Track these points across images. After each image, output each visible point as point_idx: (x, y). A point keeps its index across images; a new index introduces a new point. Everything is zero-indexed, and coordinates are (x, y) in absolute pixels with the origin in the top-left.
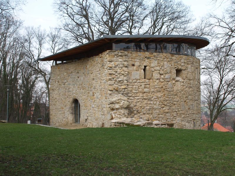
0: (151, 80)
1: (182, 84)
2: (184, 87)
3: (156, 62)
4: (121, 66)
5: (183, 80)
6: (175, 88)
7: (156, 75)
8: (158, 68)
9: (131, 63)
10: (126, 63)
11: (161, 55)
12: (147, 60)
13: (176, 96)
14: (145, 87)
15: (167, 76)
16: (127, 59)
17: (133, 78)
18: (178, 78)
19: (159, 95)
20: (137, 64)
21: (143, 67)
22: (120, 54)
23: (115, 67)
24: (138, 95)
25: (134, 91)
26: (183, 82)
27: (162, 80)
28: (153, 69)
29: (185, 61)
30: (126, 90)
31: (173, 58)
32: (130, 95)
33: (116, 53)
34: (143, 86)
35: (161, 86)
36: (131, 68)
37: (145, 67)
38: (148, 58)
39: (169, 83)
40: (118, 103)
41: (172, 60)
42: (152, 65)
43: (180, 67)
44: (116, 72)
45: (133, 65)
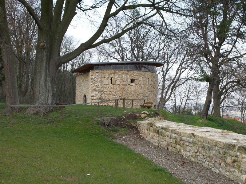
0: (115, 85)
1: (135, 87)
2: (137, 89)
3: (118, 75)
4: (97, 77)
5: (136, 85)
6: (130, 90)
7: (118, 82)
8: (119, 79)
9: (103, 76)
10: (100, 76)
11: (121, 72)
12: (112, 75)
13: (130, 94)
14: (111, 89)
15: (124, 83)
16: (101, 74)
17: (104, 84)
18: (132, 84)
19: (119, 93)
20: (107, 76)
21: (110, 78)
22: (97, 72)
23: (94, 78)
24: (107, 92)
25: (105, 91)
26: (136, 86)
27: (121, 85)
28: (116, 79)
29: (137, 75)
30: (100, 90)
31: (129, 73)
32: (102, 92)
33: (95, 71)
34: (110, 88)
35: (120, 88)
36: (103, 79)
37: (111, 78)
38: (113, 73)
39: (126, 87)
40: (95, 96)
41: (128, 74)
42: (116, 77)
43: (133, 78)
44: (95, 81)
45: (105, 77)
